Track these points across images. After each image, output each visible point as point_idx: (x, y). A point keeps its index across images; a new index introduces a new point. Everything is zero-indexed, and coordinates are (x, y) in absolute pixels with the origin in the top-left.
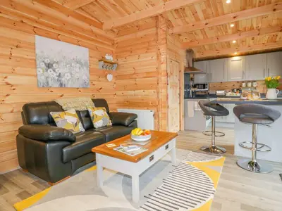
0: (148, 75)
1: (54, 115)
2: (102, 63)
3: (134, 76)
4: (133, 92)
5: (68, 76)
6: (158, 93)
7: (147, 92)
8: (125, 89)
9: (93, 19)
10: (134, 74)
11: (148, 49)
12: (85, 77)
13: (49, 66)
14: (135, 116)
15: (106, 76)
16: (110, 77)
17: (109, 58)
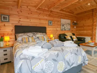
0: (89, 26)
1: (66, 37)
2: (73, 24)
3: (83, 27)
4: (82, 31)
5: (66, 28)
6: (93, 32)
7: (88, 31)
8: (79, 31)
9: (71, 12)
10: (83, 26)
11: (89, 18)
12: (69, 28)
13: (63, 25)
14: (85, 38)
15: (74, 27)
16: (75, 27)
17: (75, 22)
